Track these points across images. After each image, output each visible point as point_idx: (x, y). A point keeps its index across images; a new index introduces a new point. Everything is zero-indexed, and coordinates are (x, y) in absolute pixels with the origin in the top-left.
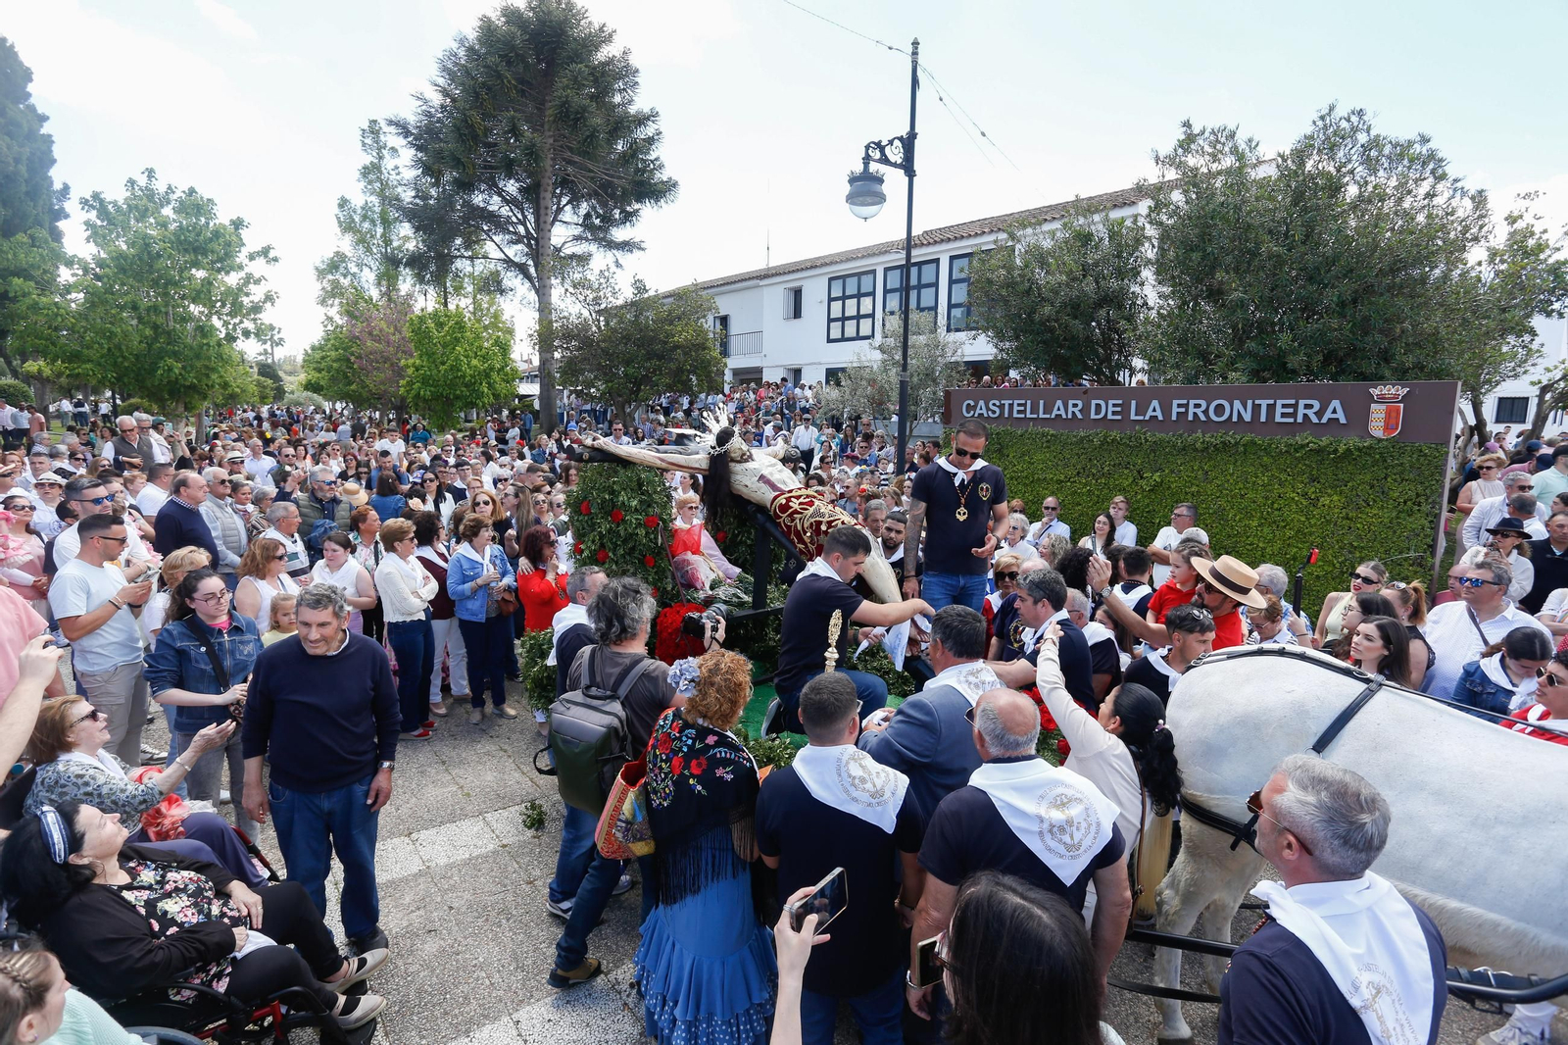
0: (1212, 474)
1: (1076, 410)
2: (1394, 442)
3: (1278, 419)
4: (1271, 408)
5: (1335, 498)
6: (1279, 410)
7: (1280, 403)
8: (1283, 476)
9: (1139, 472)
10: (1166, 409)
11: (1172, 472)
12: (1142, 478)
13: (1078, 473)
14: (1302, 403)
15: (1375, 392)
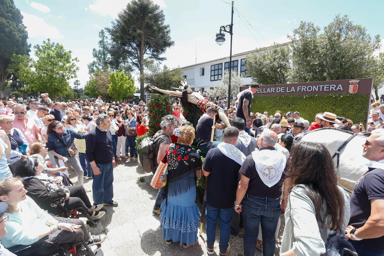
0: (308, 105)
1: (273, 90)
2: (356, 95)
3: (325, 90)
4: (323, 87)
5: (340, 109)
6: (325, 88)
7: (325, 86)
8: (326, 105)
9: (289, 105)
10: (296, 89)
11: (298, 105)
12: (290, 106)
13: (273, 106)
14: (331, 86)
15: (350, 82)
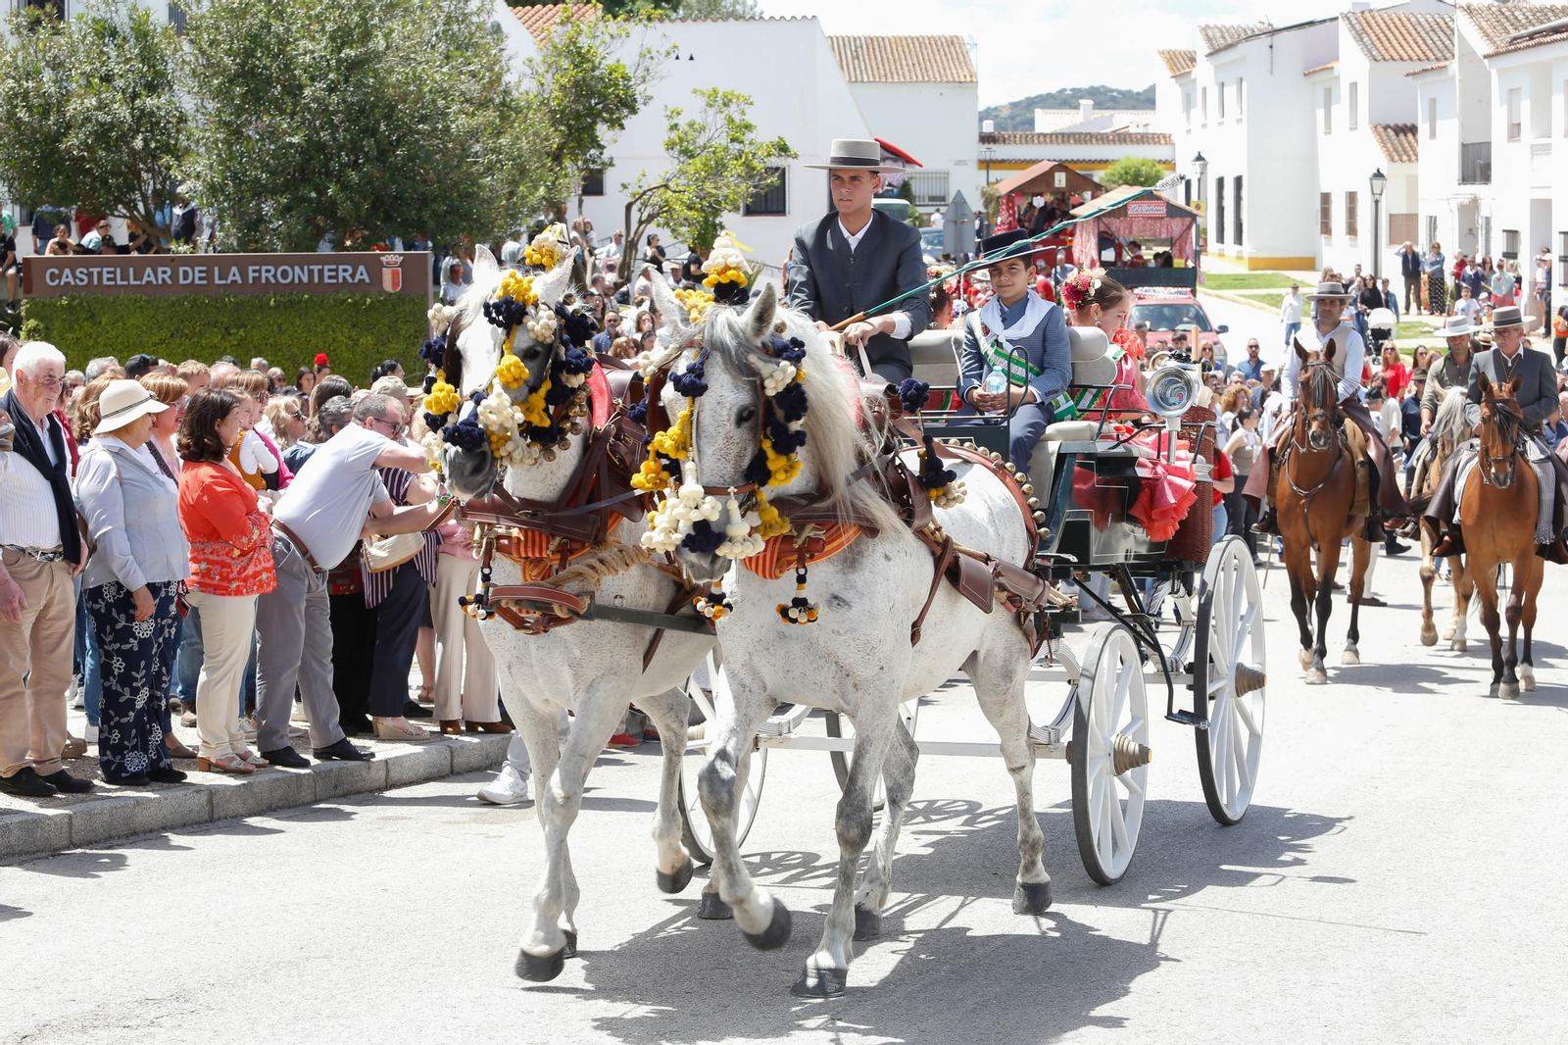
0: (284, 327)
2: (399, 296)
5: (369, 338)
8: (334, 325)
11: (253, 327)
12: (229, 334)
13: (172, 335)
